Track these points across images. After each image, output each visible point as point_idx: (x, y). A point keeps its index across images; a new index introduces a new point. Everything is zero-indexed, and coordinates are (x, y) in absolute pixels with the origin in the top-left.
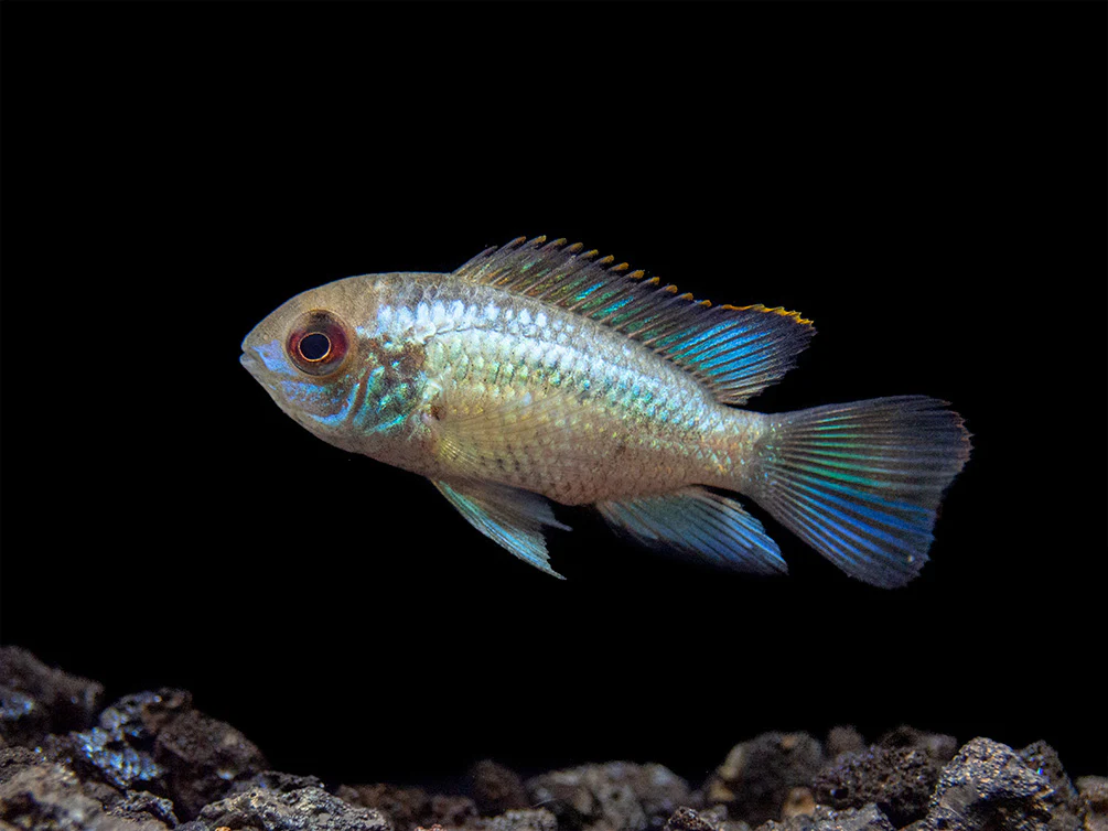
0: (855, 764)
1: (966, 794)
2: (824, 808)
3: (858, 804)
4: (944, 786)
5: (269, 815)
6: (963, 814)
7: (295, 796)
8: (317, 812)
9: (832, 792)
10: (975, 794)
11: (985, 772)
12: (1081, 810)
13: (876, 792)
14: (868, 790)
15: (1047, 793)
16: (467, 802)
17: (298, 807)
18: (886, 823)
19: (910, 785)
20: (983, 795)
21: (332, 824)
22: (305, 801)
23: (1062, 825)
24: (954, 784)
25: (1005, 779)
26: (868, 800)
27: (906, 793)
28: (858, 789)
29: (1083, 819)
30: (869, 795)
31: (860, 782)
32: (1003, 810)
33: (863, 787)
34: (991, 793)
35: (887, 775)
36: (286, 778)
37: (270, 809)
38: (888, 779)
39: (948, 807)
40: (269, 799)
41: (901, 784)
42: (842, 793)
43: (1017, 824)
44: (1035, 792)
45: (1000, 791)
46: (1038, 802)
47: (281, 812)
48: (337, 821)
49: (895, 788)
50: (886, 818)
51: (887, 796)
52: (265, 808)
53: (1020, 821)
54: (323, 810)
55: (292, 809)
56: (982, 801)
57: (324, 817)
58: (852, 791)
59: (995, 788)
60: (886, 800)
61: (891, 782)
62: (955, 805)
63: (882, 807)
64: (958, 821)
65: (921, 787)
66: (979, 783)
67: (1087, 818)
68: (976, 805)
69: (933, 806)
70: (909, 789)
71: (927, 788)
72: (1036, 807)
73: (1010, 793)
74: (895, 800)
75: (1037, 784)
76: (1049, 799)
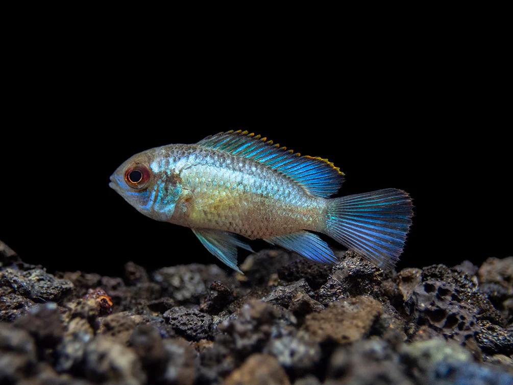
0: (298, 261)
1: (343, 273)
2: (282, 281)
3: (297, 279)
4: (334, 269)
5: (14, 281)
6: (341, 282)
7: (29, 273)
8: (39, 280)
9: (286, 274)
10: (347, 272)
11: (353, 263)
12: (398, 281)
13: (306, 274)
14: (302, 273)
15: (380, 272)
16: (119, 280)
17: (30, 278)
18: (307, 286)
19: (321, 270)
20: (351, 273)
21: (46, 286)
22: (33, 275)
23: (388, 287)
24: (339, 269)
25: (361, 266)
26: (302, 277)
27: (319, 274)
28: (298, 272)
29: (398, 285)
30: (303, 275)
31: (299, 269)
32: (360, 280)
33: (300, 271)
34: (354, 272)
35: (312, 266)
36: (26, 265)
37: (15, 278)
38: (312, 268)
39: (335, 279)
40: (15, 273)
41: (317, 270)
42: (291, 274)
43: (365, 286)
44: (374, 272)
45: (358, 271)
46: (376, 276)
47: (20, 280)
48: (48, 284)
49: (314, 271)
50: (307, 284)
51: (311, 276)
52: (13, 278)
53: (367, 285)
54: (42, 280)
55: (26, 279)
56: (350, 276)
57: (42, 283)
58: (295, 273)
59: (356, 269)
60: (310, 277)
61: (313, 269)
62: (339, 278)
63: (307, 280)
64: (339, 285)
65: (327, 271)
66: (349, 267)
67: (400, 284)
68: (348, 277)
69: (329, 279)
70: (321, 272)
71: (329, 271)
72: (375, 278)
73: (363, 272)
74: (314, 277)
75: (375, 268)
76: (381, 275)
